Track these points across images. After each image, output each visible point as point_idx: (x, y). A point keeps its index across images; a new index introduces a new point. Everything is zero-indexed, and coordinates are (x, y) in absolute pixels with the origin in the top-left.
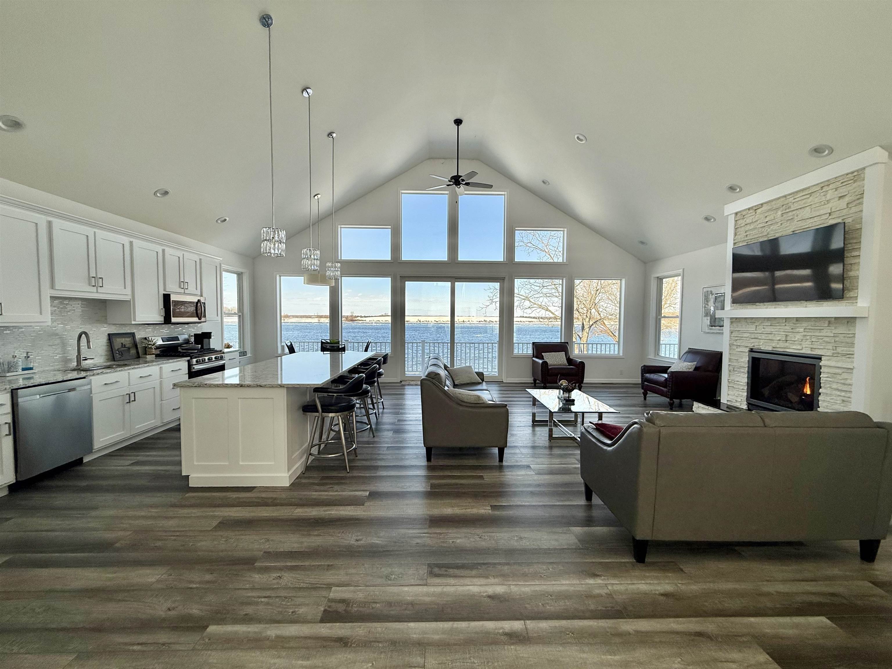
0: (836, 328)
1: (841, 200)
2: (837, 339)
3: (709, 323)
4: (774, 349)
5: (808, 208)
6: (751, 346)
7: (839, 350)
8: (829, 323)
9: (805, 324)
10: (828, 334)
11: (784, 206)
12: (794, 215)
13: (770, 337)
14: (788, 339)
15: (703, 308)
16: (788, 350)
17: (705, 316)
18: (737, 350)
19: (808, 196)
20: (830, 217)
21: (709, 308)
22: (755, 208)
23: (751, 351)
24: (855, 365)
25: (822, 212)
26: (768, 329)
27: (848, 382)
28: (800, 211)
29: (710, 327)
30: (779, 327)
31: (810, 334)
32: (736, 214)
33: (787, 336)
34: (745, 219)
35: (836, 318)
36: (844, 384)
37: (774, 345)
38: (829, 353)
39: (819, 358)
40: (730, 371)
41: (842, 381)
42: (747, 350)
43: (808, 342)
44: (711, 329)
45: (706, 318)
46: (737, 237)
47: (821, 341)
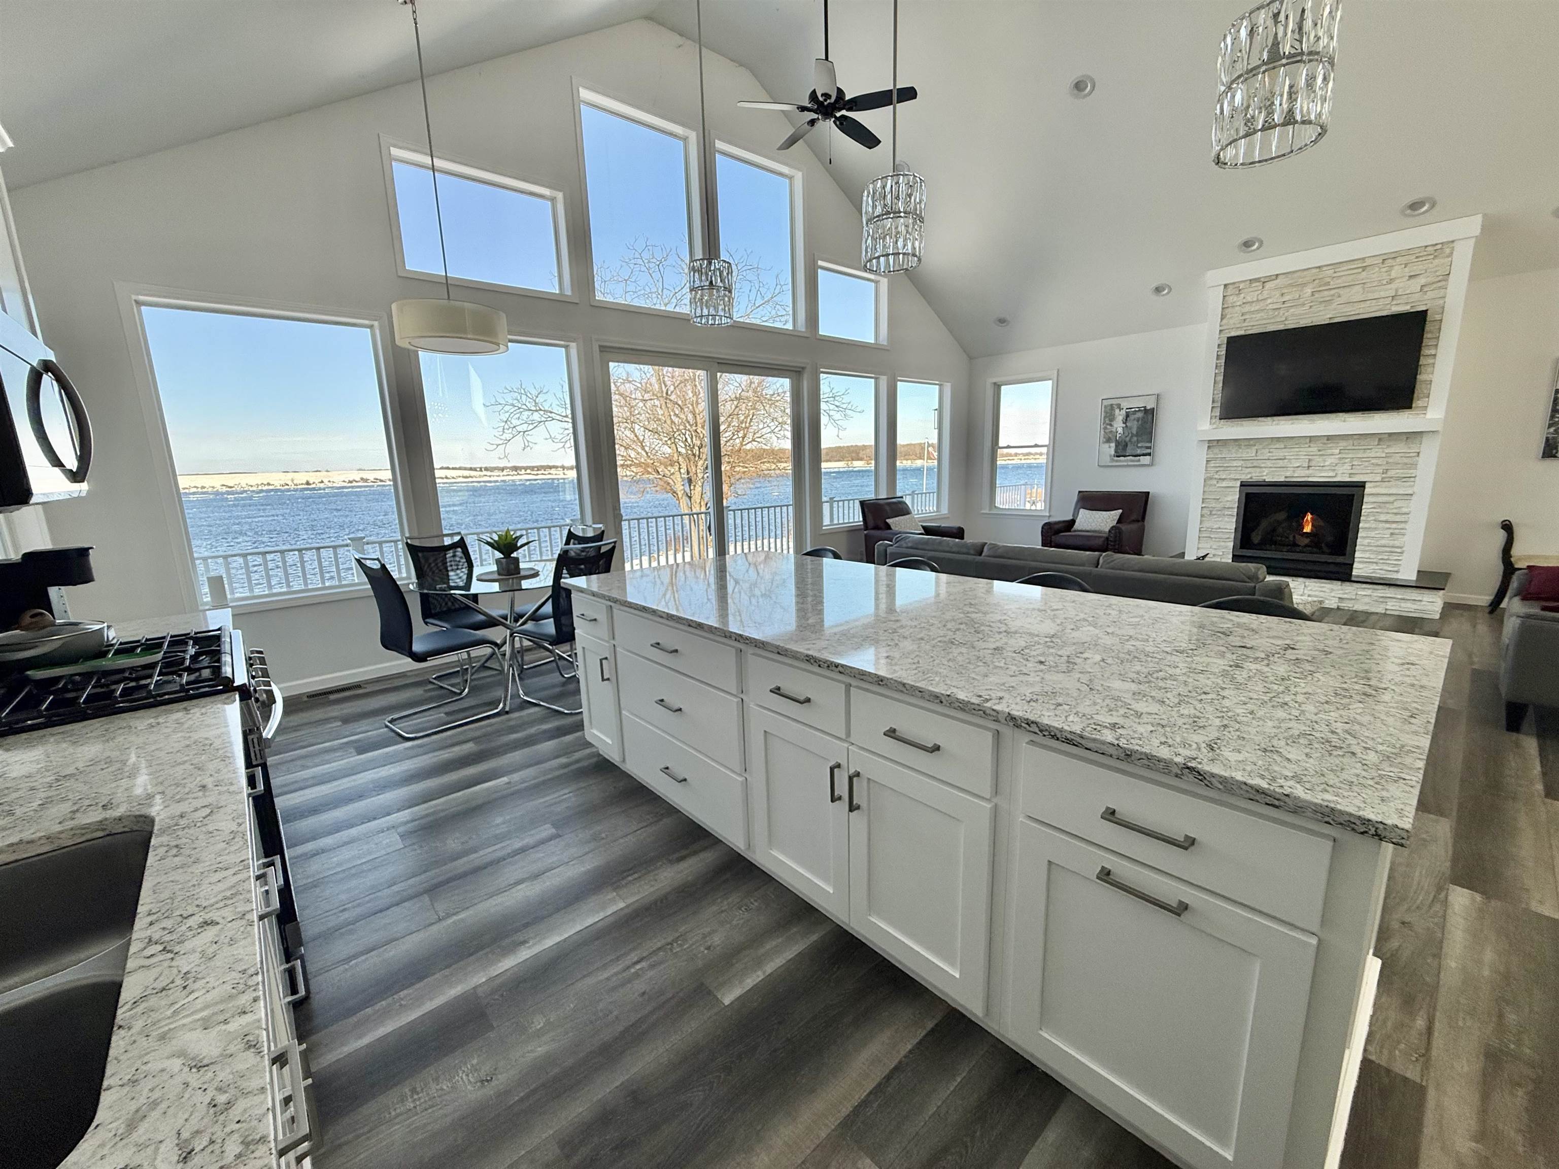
0: (1388, 446)
1: (1412, 281)
2: (1390, 460)
3: (1113, 453)
4: (1287, 480)
5: (1357, 287)
6: (1246, 477)
7: (1391, 473)
8: (1380, 440)
9: (1343, 444)
10: (1378, 455)
11: (1317, 281)
12: (1333, 295)
13: (1281, 463)
14: (1312, 464)
15: (1102, 431)
16: (1310, 479)
17: (1104, 442)
18: (1219, 485)
19: (1360, 270)
20: (1394, 302)
21: (1114, 430)
22: (1262, 280)
23: (1243, 485)
24: (1416, 489)
25: (1383, 294)
26: (1281, 454)
27: (1404, 510)
28: (1347, 290)
29: (1116, 458)
30: (1297, 450)
31: (1350, 456)
32: (1226, 286)
33: (1310, 460)
34: (1242, 295)
35: (1390, 434)
36: (1396, 514)
37: (1288, 474)
38: (1378, 478)
39: (1362, 486)
40: (1202, 516)
41: (1395, 511)
42: (1238, 484)
43: (1347, 467)
44: (1117, 461)
45: (1107, 445)
47: (1367, 464)
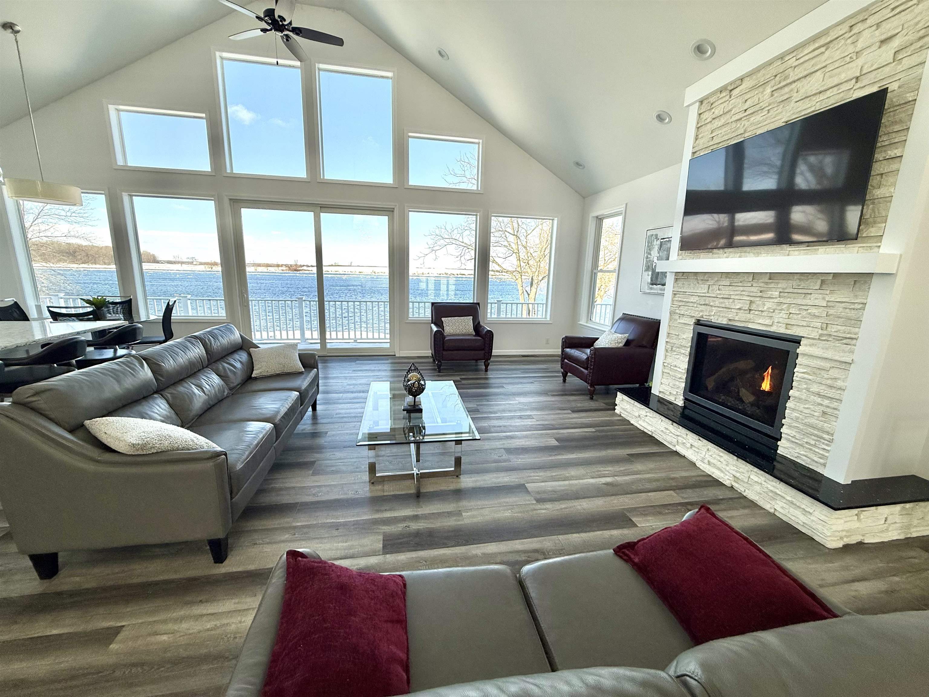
0: (832, 292)
1: (884, 48)
2: (831, 311)
3: (649, 281)
4: (730, 323)
5: (818, 73)
6: (698, 315)
7: (832, 329)
8: (823, 282)
9: (782, 284)
10: (817, 302)
11: (777, 78)
12: (791, 90)
14: (754, 307)
15: (645, 259)
16: (751, 326)
17: (646, 270)
18: (678, 321)
19: (823, 49)
20: (859, 85)
21: (652, 259)
22: (730, 88)
23: (698, 323)
24: (855, 357)
25: (843, 77)
26: (726, 291)
27: (839, 383)
28: (804, 81)
29: (651, 286)
30: (741, 289)
31: (788, 301)
32: (701, 102)
33: (751, 302)
34: (713, 110)
35: (836, 275)
36: (831, 387)
37: (730, 316)
38: (815, 334)
39: (797, 341)
40: (667, 351)
41: (829, 382)
42: (692, 321)
43: (783, 314)
44: (651, 289)
45: (647, 273)
46: (697, 142)
47: (805, 313)
